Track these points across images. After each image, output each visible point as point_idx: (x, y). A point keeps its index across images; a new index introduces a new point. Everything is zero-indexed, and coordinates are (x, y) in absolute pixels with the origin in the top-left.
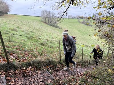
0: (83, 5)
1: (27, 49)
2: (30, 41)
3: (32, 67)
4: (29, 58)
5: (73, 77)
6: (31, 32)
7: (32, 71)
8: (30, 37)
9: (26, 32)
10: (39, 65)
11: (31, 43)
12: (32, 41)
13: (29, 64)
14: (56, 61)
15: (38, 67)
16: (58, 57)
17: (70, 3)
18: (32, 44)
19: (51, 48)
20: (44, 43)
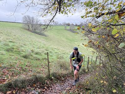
0: (70, 13)
3: (14, 89)
9: (5, 42)
14: (44, 77)
16: (47, 70)
17: (57, 10)
19: (36, 60)
20: (27, 56)
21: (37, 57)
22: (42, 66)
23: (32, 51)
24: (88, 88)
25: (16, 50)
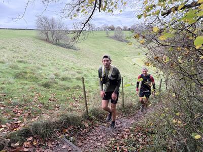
0: (116, 8)
1: (16, 101)
2: (22, 82)
3: (34, 138)
4: (25, 120)
5: (115, 140)
6: (21, 62)
7: (35, 147)
8: (19, 74)
9: (11, 63)
10: (47, 131)
11: (23, 86)
12: (26, 82)
13: (28, 133)
14: (80, 116)
15: (46, 134)
17: (95, 6)
18: (27, 87)
19: (64, 89)
20: (50, 83)
21: (65, 85)
22: (74, 98)
23: (56, 75)
24: (150, 131)
25: (31, 75)
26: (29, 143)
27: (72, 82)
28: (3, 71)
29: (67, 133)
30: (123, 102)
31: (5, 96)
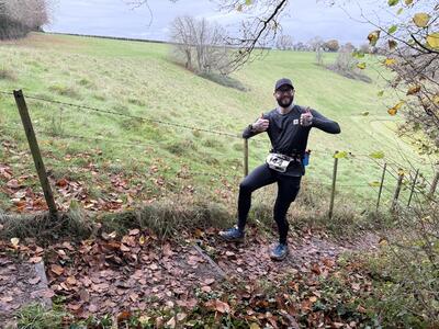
1: (120, 166)
4: (130, 199)
6: (133, 102)
8: (128, 122)
9: (116, 101)
10: (166, 225)
11: (134, 144)
13: (132, 220)
15: (164, 230)
18: (140, 146)
19: (208, 163)
20: (181, 146)
21: (209, 155)
22: (224, 182)
23: (197, 135)
24: (385, 274)
25: (150, 126)
26: (131, 238)
27: (224, 151)
28: (102, 113)
29: (201, 238)
30: (331, 208)
31: (100, 154)
